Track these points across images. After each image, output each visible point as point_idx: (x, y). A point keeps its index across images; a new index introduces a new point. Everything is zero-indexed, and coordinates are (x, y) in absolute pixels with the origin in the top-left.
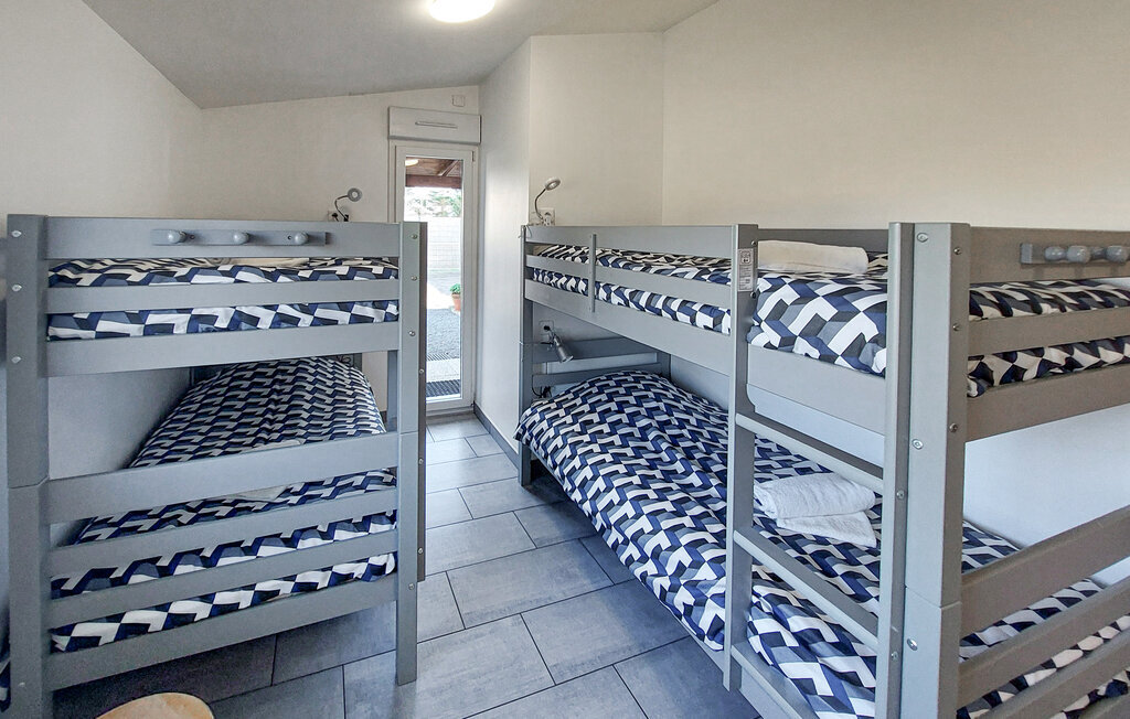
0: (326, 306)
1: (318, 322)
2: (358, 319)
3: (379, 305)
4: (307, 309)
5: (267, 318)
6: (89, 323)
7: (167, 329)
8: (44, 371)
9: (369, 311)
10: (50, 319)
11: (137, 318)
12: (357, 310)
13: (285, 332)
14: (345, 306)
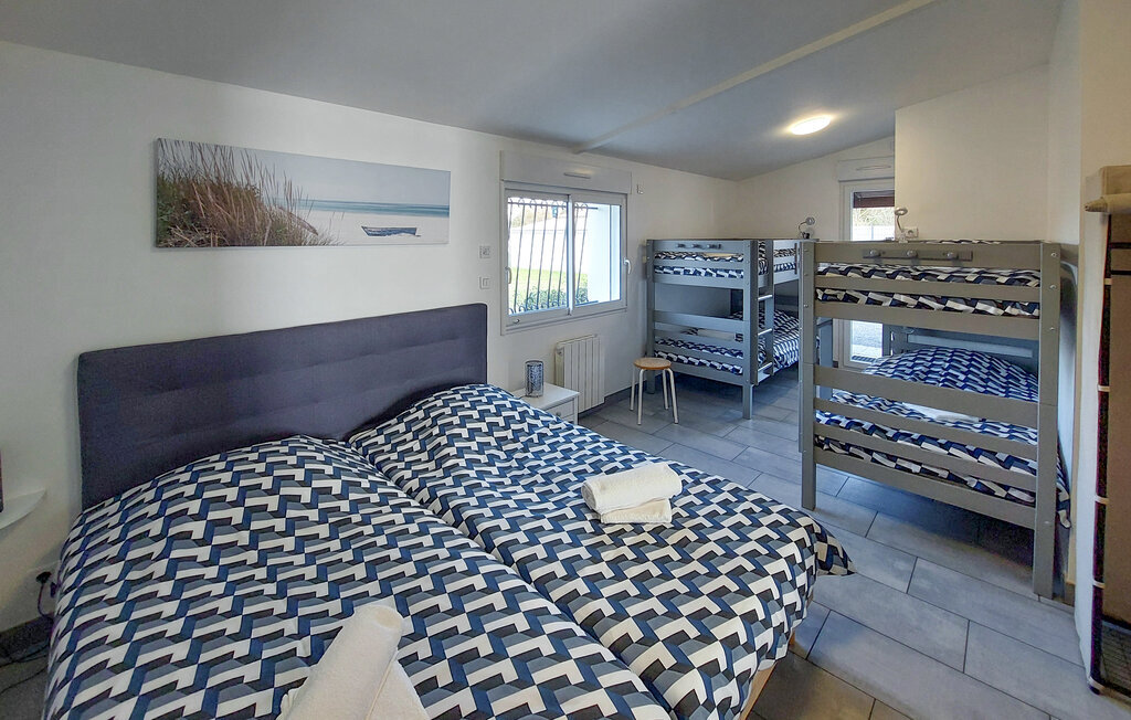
0: (721, 270)
1: (718, 275)
2: (731, 276)
3: (738, 271)
4: (715, 271)
5: (703, 272)
6: (662, 269)
7: (678, 273)
8: (654, 281)
9: (734, 274)
10: (655, 267)
11: (672, 269)
12: (731, 272)
13: (708, 277)
14: (727, 271)
